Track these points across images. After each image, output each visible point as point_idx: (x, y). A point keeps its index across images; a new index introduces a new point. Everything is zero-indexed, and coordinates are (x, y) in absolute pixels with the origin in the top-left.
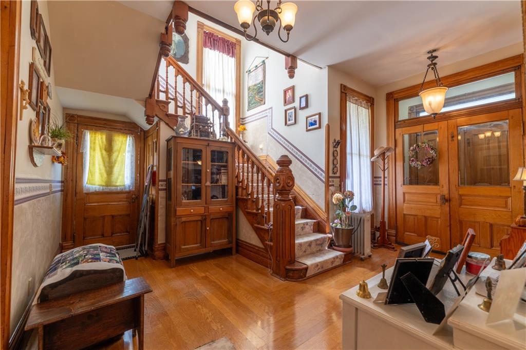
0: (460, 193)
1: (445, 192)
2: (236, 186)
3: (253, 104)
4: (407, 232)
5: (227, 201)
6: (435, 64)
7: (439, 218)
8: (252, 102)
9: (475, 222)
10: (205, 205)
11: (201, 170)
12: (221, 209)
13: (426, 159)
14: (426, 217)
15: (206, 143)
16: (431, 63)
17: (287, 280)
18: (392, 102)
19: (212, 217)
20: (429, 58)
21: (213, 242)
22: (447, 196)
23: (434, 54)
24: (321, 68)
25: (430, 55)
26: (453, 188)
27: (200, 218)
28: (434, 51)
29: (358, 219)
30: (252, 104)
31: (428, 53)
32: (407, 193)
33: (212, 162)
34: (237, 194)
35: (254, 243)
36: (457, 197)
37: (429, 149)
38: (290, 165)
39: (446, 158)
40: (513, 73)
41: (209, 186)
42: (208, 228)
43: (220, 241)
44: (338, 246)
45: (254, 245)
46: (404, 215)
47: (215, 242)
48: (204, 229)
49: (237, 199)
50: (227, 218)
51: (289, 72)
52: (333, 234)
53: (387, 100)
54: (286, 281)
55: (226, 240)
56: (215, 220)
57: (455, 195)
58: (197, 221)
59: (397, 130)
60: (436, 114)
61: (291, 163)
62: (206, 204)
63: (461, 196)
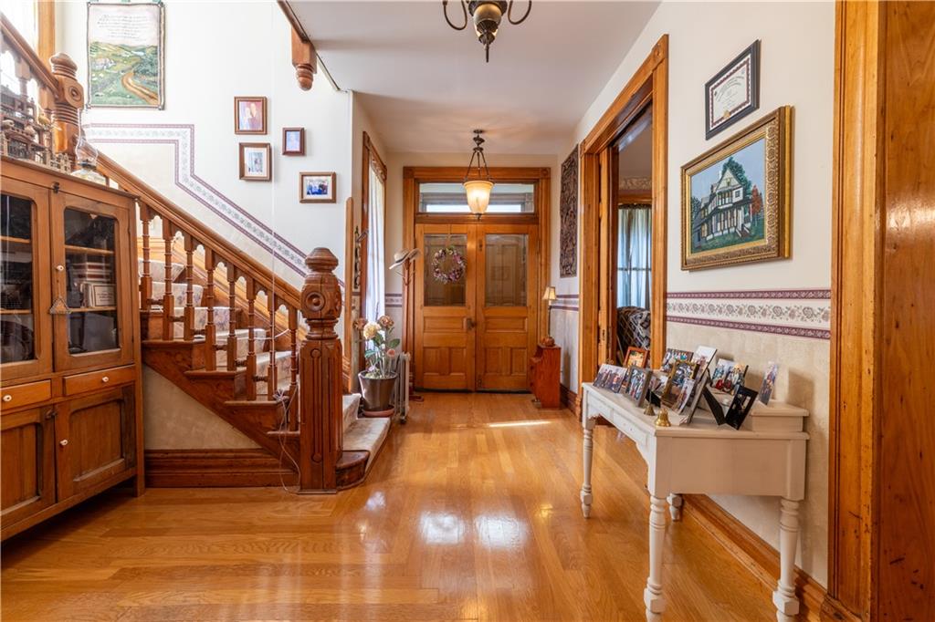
0: (487, 315)
1: (472, 314)
2: (141, 314)
3: (115, 95)
4: (428, 372)
5: (119, 355)
6: (481, 149)
7: (463, 348)
8: (111, 89)
9: (499, 348)
10: (52, 375)
11: (29, 265)
12: (105, 379)
13: (454, 272)
14: (450, 348)
15: (49, 182)
16: (476, 146)
17: (340, 490)
18: (411, 181)
19: (75, 405)
20: (475, 139)
21: (78, 480)
22: (473, 320)
23: (481, 136)
24: (339, 89)
25: (476, 135)
26: (480, 310)
27: (34, 418)
28: (481, 132)
29: (393, 361)
30: (109, 95)
31: (475, 132)
32: (428, 317)
33: (67, 243)
34: (144, 335)
35: (216, 445)
36: (483, 319)
37: (458, 259)
38: (334, 268)
39: (474, 272)
40: (532, 186)
41: (63, 315)
42: (64, 442)
43: (102, 469)
44: (375, 410)
45: (218, 451)
46: (424, 348)
47: (84, 477)
48: (48, 447)
49: (145, 348)
50: (119, 402)
51: (302, 75)
52: (364, 391)
53: (404, 178)
54: (340, 493)
55: (121, 460)
56: (83, 413)
57: (481, 318)
58: (21, 428)
59: (417, 225)
60: (480, 214)
61: (337, 265)
62: (54, 371)
63: (486, 318)
